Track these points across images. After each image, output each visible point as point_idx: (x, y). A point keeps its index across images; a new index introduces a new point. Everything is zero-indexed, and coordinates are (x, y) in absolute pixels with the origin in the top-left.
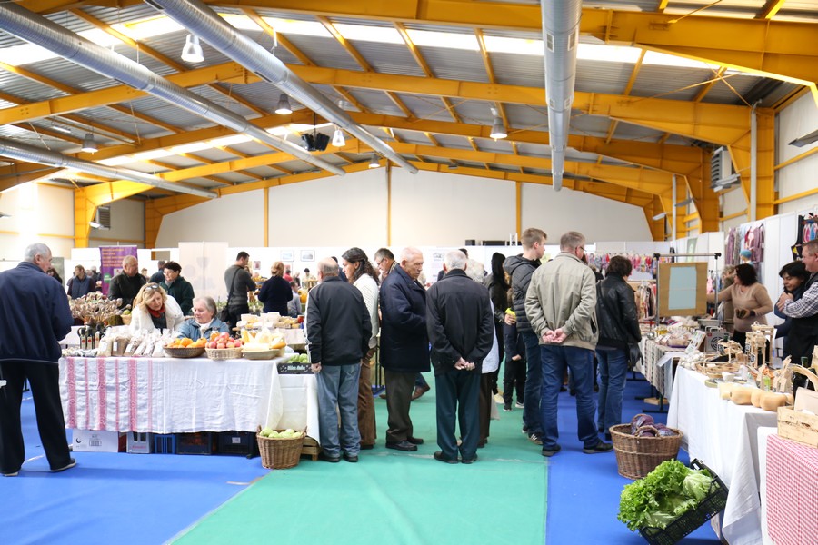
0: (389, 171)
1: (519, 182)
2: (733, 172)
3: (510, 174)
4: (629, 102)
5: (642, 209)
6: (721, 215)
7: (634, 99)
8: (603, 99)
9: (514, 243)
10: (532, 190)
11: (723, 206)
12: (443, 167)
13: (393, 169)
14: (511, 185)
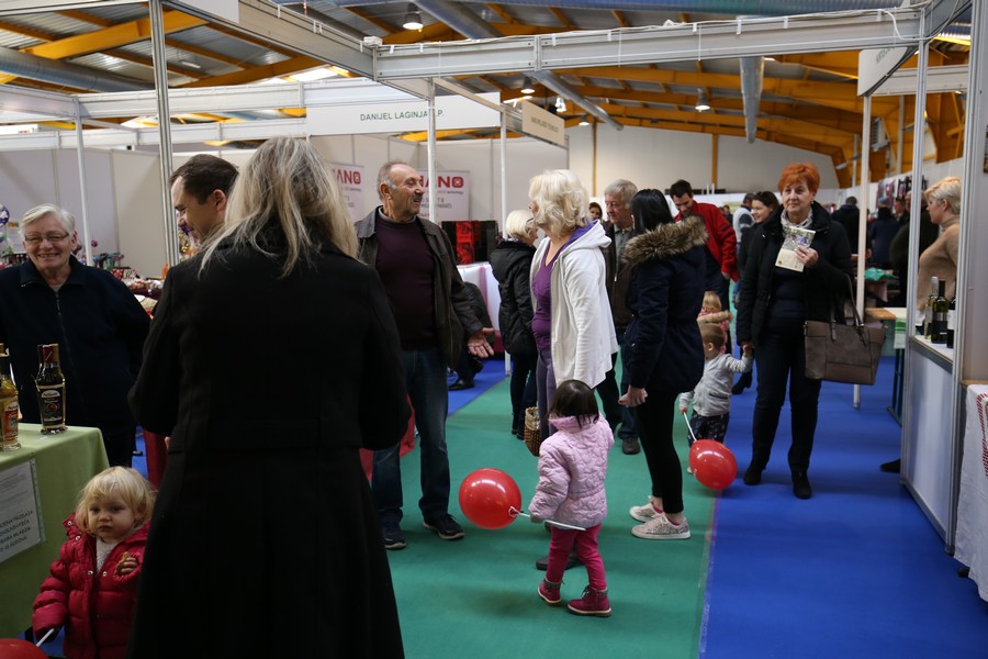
0: (594, 127)
1: (716, 136)
2: (886, 138)
3: (708, 128)
4: (806, 85)
5: (829, 158)
6: (888, 166)
7: (811, 83)
8: (787, 83)
9: (711, 192)
10: (726, 141)
11: (889, 160)
12: (645, 122)
13: (599, 125)
14: (708, 137)
